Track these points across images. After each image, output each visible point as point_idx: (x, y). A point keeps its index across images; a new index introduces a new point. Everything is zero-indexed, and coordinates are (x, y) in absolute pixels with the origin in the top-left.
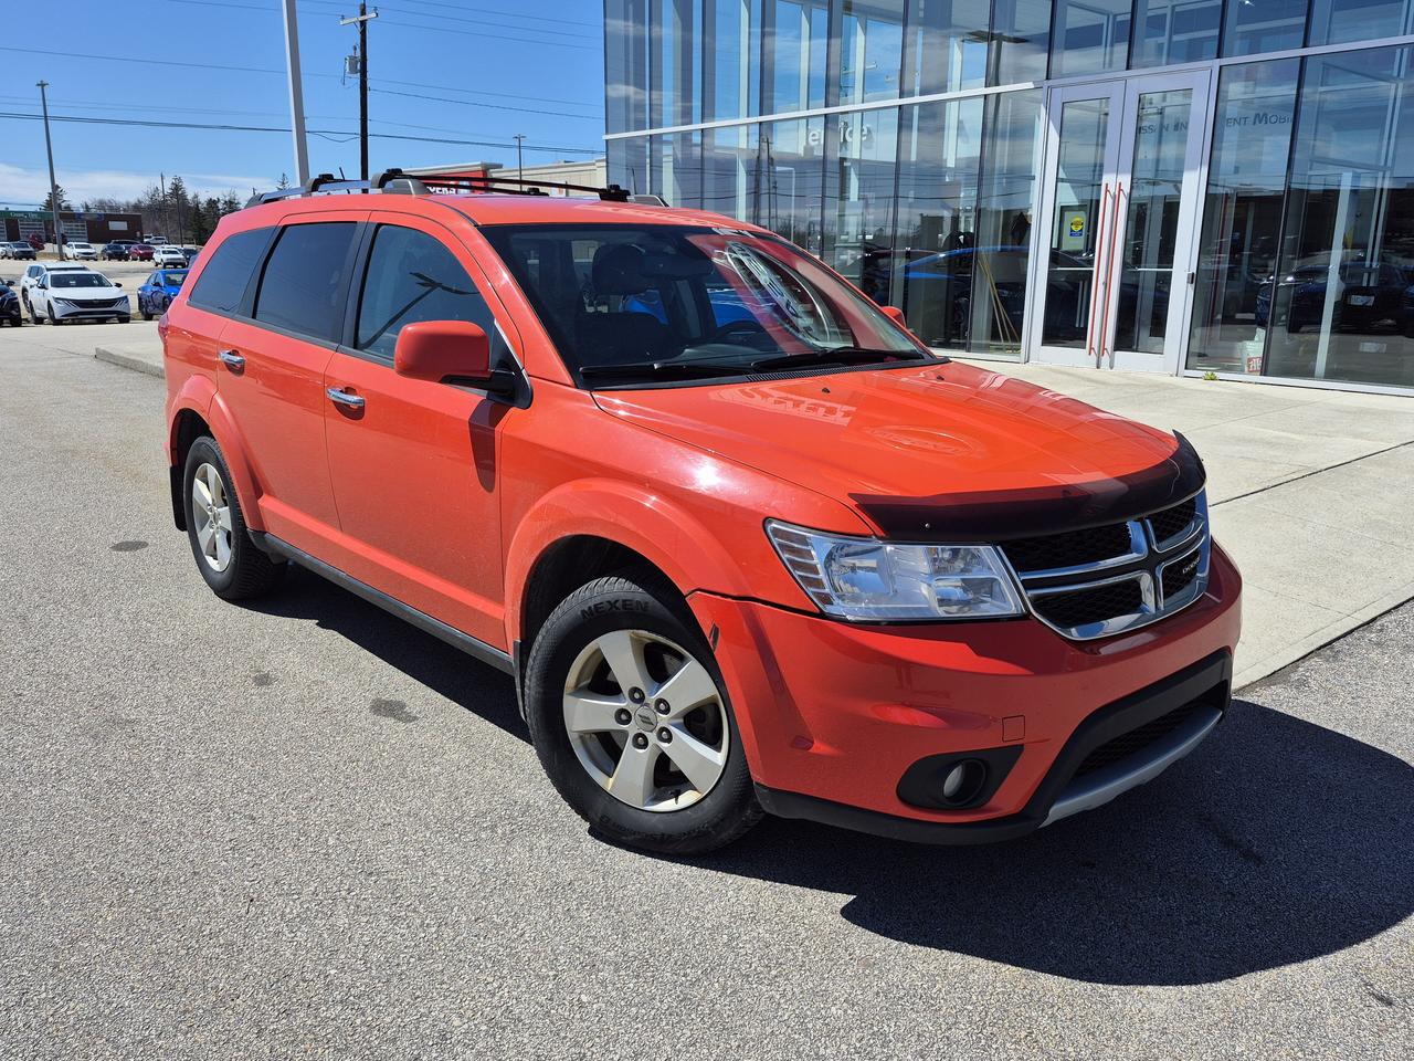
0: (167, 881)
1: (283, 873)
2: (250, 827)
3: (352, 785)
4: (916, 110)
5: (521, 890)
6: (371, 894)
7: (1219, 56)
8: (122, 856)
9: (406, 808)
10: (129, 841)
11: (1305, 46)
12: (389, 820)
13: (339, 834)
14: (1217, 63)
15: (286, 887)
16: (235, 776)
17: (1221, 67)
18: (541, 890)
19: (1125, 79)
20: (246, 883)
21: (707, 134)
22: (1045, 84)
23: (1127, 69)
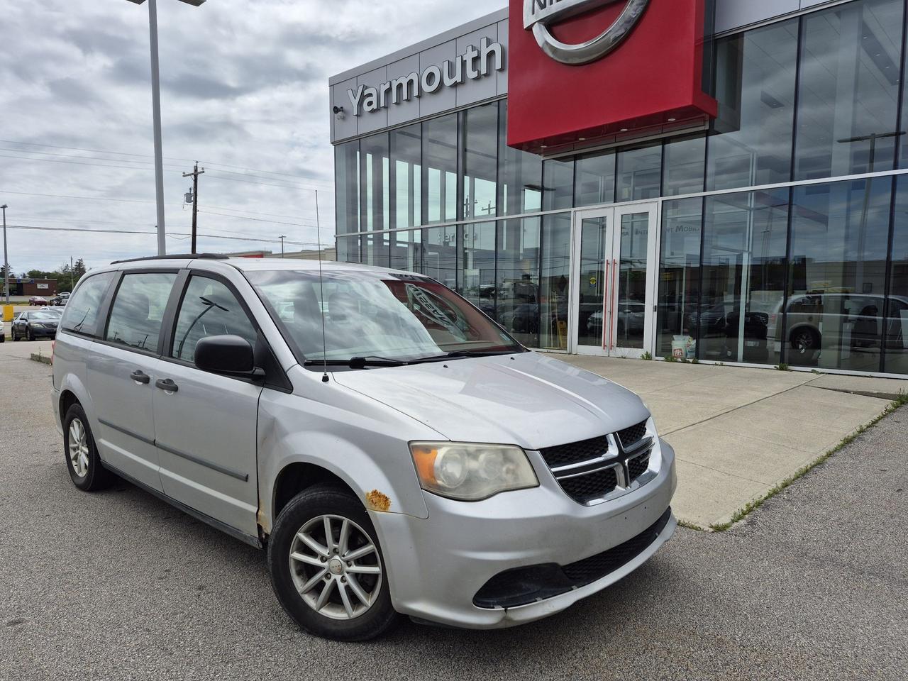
0: (96, 673)
1: (171, 665)
2: (148, 636)
3: (210, 607)
5: (324, 668)
6: (230, 675)
7: (661, 196)
8: (65, 660)
9: (246, 620)
10: (69, 649)
11: (705, 191)
12: (235, 628)
13: (205, 638)
14: (660, 199)
15: (174, 674)
16: (135, 605)
17: (663, 201)
18: (336, 667)
19: (614, 207)
20: (148, 672)
21: (392, 235)
22: (572, 210)
23: (615, 202)
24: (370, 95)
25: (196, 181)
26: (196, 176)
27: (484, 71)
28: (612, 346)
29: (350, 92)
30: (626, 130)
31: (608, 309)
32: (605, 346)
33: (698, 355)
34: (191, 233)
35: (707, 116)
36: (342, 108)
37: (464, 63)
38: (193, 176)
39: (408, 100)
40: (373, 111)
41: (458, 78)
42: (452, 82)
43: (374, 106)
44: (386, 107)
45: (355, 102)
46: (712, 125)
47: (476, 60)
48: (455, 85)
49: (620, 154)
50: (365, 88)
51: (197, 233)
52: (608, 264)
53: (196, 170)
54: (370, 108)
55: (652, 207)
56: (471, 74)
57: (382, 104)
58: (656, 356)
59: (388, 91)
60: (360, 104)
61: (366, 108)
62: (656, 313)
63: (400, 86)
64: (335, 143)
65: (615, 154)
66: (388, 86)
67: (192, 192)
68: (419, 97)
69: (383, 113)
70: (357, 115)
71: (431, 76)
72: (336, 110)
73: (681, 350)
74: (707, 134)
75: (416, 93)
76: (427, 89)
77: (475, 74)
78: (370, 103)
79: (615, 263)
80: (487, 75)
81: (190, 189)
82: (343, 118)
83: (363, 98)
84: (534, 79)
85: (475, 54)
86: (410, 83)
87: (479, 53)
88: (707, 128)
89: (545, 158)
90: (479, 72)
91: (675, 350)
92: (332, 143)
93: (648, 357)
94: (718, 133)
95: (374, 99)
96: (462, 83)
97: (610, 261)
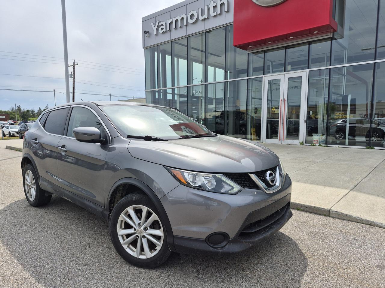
4: (229, 83)
7: (308, 69)
11: (330, 66)
14: (308, 70)
19: (284, 74)
21: (173, 90)
22: (263, 76)
23: (285, 72)
24: (162, 25)
25: (74, 68)
26: (74, 67)
27: (219, 12)
28: (283, 139)
29: (152, 24)
30: (292, 37)
31: (281, 122)
32: (280, 139)
33: (327, 142)
34: (72, 92)
35: (332, 30)
36: (148, 31)
37: (209, 9)
38: (73, 66)
39: (181, 27)
40: (163, 33)
41: (206, 16)
42: (203, 18)
43: (164, 30)
44: (170, 31)
45: (155, 29)
46: (333, 35)
47: (214, 7)
48: (204, 19)
49: (287, 50)
50: (160, 22)
51: (75, 92)
52: (281, 101)
53: (74, 64)
54: (162, 31)
55: (304, 74)
56: (212, 14)
57: (168, 29)
58: (306, 143)
59: (171, 23)
60: (157, 30)
61: (160, 31)
62: (306, 123)
63: (177, 21)
64: (145, 48)
65: (285, 50)
66: (171, 21)
67: (72, 73)
68: (186, 25)
69: (169, 33)
70: (156, 35)
71: (192, 15)
72: (146, 32)
73: (317, 140)
74: (332, 39)
75: (185, 23)
76: (190, 21)
77: (215, 14)
78: (162, 29)
79: (285, 100)
80: (220, 14)
81: (72, 72)
82: (149, 37)
83: (158, 26)
84: (247, 14)
85: (214, 5)
86: (182, 19)
87: (216, 4)
88: (332, 36)
89: (249, 52)
90: (216, 13)
91: (314, 141)
92: (144, 48)
93: (302, 144)
94: (335, 39)
95: (164, 27)
96: (208, 18)
97: (282, 100)
